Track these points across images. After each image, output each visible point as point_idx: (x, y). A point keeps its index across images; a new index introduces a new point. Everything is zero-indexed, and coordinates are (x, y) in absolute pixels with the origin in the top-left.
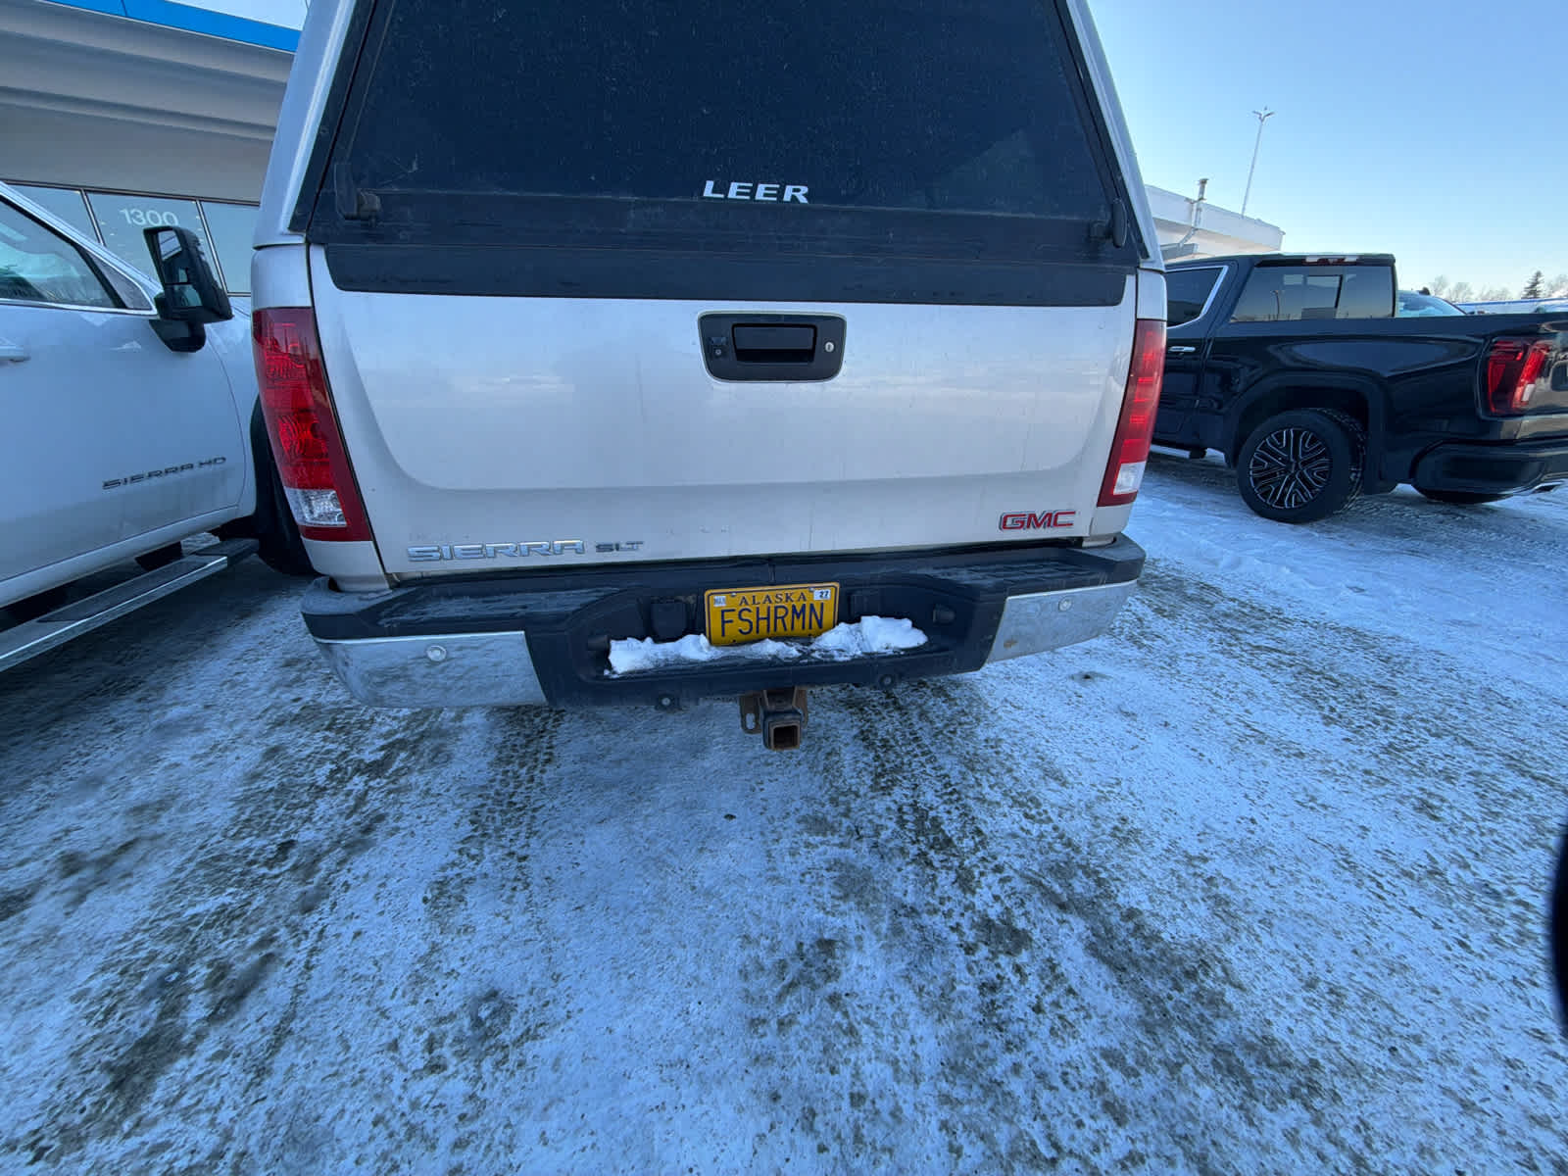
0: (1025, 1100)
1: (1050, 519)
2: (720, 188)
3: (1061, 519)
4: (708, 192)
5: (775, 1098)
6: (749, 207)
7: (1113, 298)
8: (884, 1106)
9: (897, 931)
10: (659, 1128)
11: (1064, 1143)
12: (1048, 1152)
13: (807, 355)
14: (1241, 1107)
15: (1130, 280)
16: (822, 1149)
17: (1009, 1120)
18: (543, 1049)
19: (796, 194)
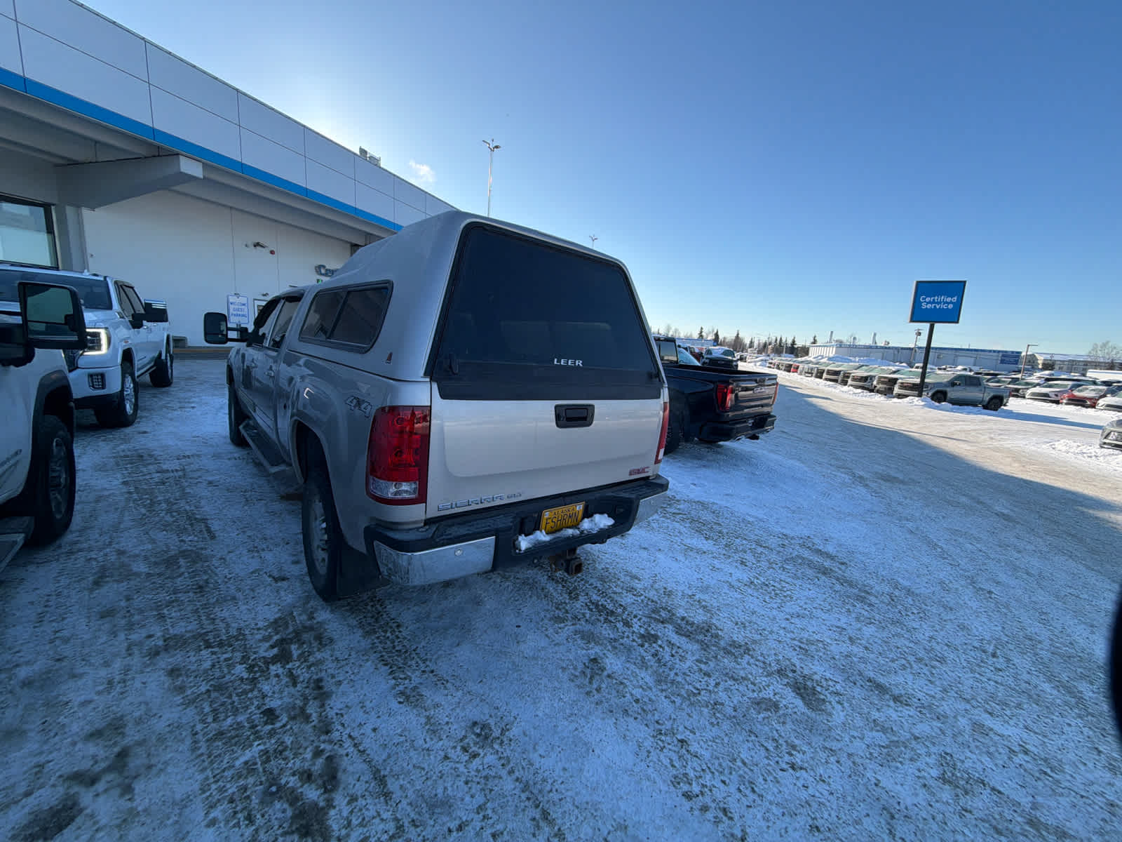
1: (643, 470)
2: (559, 361)
4: (555, 362)
6: (566, 367)
13: (585, 419)
15: (662, 390)
19: (579, 363)
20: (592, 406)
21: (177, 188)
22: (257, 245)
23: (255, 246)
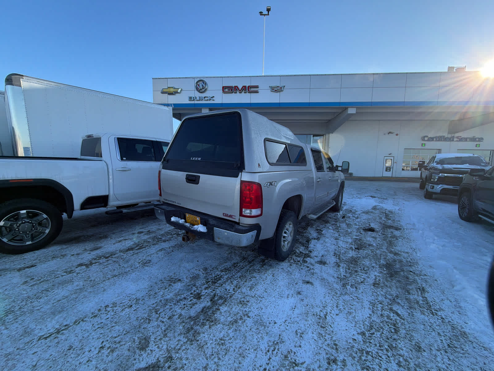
0: (166, 308)
1: (231, 216)
2: (192, 159)
3: (233, 217)
4: (191, 159)
5: (151, 287)
6: (195, 160)
7: (237, 176)
8: (156, 296)
9: (189, 286)
10: (141, 280)
11: (161, 314)
12: (158, 313)
13: (195, 181)
14: (181, 333)
15: (240, 173)
16: (147, 293)
17: (161, 307)
18: (146, 268)
19: (199, 159)
20: (200, 176)
21: (350, 119)
22: (390, 133)
23: (388, 134)
